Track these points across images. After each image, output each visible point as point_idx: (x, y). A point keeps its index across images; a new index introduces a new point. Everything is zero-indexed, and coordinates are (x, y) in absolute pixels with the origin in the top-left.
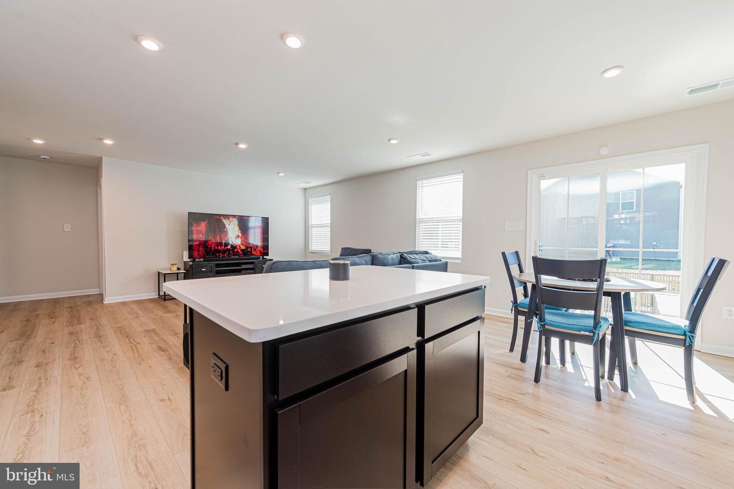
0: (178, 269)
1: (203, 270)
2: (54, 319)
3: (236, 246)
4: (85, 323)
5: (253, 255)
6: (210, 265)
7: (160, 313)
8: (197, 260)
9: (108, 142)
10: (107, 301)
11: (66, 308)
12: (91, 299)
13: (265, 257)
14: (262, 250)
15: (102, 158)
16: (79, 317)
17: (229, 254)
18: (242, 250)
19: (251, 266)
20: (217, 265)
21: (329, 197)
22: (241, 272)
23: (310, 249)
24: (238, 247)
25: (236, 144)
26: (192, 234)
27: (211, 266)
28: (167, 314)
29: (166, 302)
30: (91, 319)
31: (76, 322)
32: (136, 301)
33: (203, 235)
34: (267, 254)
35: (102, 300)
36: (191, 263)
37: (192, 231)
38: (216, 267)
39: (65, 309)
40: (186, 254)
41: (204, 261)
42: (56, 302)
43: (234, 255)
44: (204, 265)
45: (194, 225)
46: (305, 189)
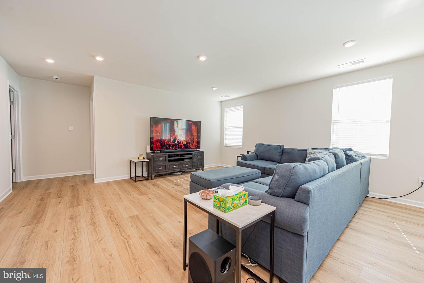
0: (144, 158)
1: (160, 159)
2: (60, 198)
3: (180, 142)
4: (82, 205)
5: (192, 148)
6: (165, 155)
7: (135, 194)
8: (155, 151)
9: (99, 59)
10: (97, 181)
11: (70, 186)
12: (86, 178)
13: (198, 150)
14: (196, 145)
15: (94, 76)
16: (78, 197)
17: (176, 147)
18: (184, 145)
19: (190, 156)
20: (170, 156)
21: (242, 106)
22: (184, 161)
23: (225, 144)
24: (181, 142)
25: (198, 57)
26: (153, 133)
27: (166, 157)
28: (141, 196)
29: (137, 183)
30: (86, 200)
31: (75, 204)
32: (115, 181)
33: (159, 134)
34: (199, 147)
35: (93, 180)
36: (152, 154)
37: (153, 131)
38: (168, 157)
39: (69, 188)
40: (148, 147)
41: (161, 152)
42: (63, 180)
43: (179, 148)
44: (161, 156)
45: (154, 126)
46: (221, 102)
